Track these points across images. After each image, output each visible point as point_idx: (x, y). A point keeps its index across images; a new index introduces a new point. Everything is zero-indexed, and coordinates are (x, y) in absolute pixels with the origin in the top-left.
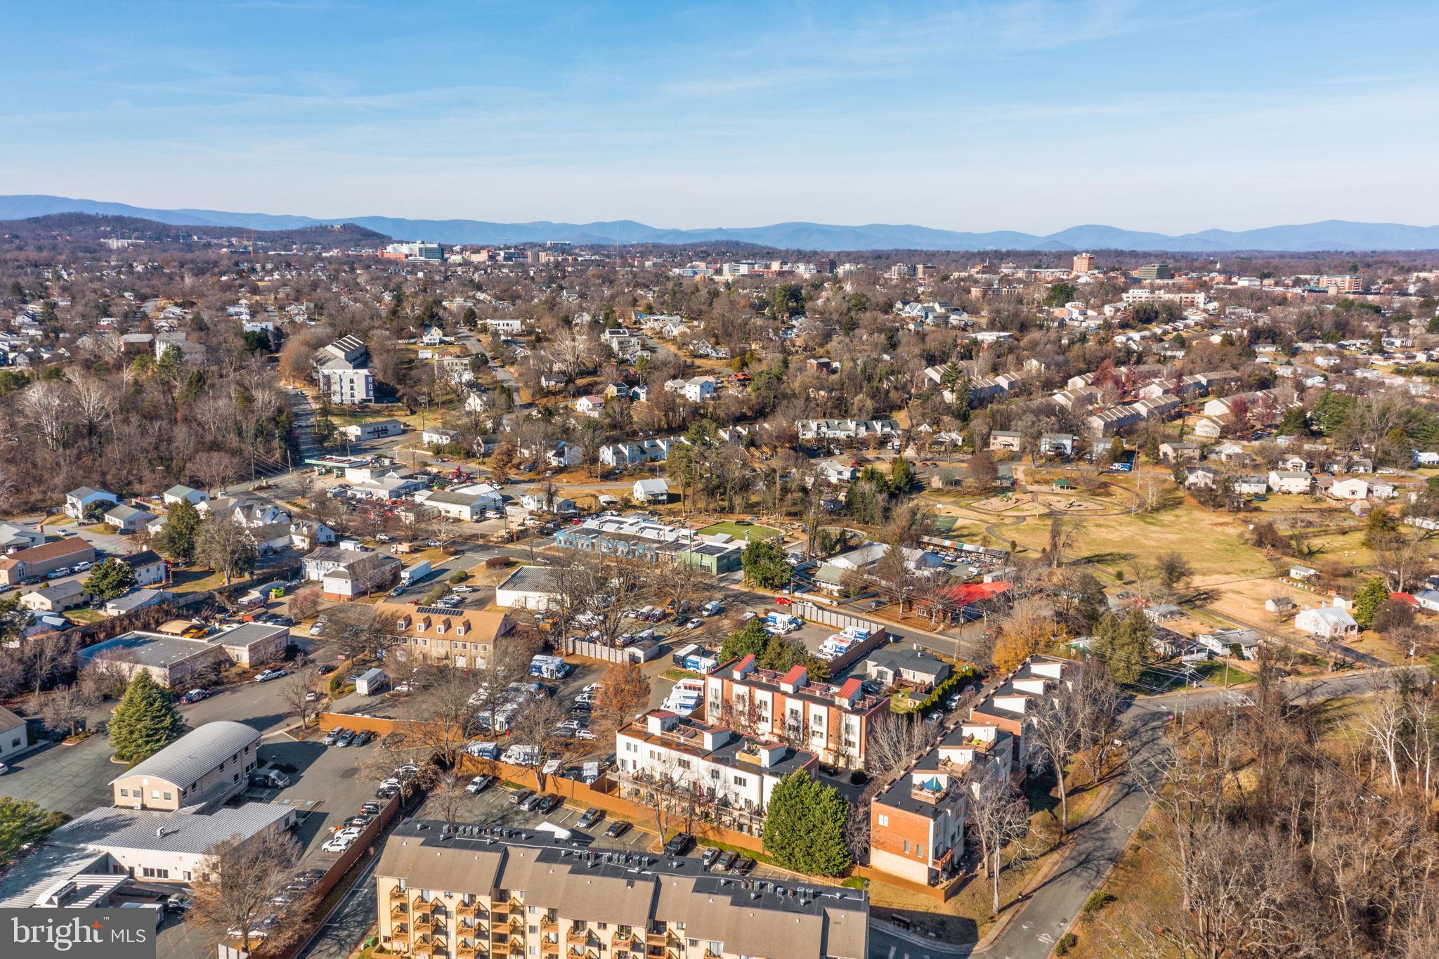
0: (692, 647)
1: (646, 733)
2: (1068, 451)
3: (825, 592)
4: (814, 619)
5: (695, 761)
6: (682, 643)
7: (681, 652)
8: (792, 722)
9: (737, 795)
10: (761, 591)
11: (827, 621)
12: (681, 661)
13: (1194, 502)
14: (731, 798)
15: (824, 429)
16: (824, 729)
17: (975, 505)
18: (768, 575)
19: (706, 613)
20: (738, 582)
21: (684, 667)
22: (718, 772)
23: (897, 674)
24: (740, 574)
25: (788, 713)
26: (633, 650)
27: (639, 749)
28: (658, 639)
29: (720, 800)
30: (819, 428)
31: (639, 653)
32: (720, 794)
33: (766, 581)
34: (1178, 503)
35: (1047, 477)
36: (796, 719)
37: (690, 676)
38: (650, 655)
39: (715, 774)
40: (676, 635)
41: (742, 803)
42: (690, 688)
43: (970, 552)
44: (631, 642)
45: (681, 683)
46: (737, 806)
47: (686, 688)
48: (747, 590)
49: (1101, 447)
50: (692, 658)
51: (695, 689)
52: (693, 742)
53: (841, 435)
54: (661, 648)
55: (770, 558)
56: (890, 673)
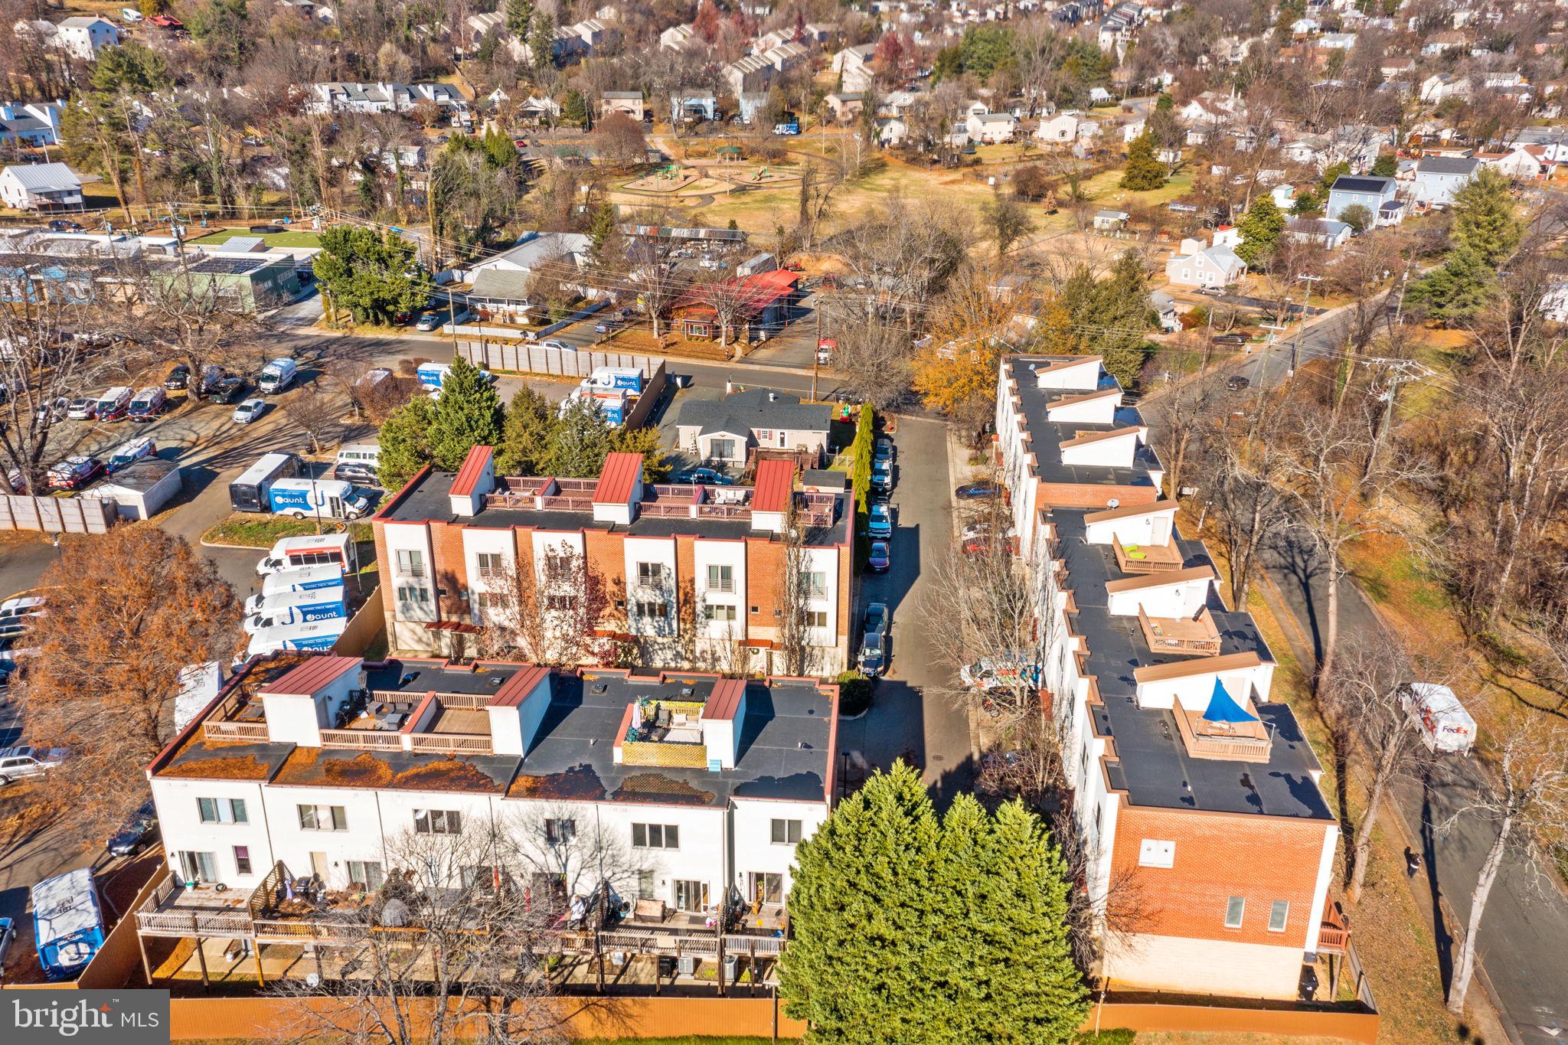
0: (272, 461)
1: (265, 749)
2: (710, 115)
3: (499, 319)
4: (510, 366)
5: (473, 806)
6: (239, 455)
7: (252, 476)
8: (647, 595)
9: (644, 875)
10: (370, 333)
11: (539, 367)
12: (256, 498)
13: (900, 163)
14: (625, 888)
15: (343, 98)
16: (736, 598)
17: (630, 186)
18: (385, 295)
19: (270, 386)
20: (311, 322)
21: (267, 508)
22: (569, 826)
23: (752, 442)
24: (311, 307)
25: (632, 574)
26: (107, 491)
27: (252, 809)
28: (171, 454)
29: (589, 904)
30: (333, 96)
31: (130, 497)
32: (585, 885)
33: (380, 310)
34: (881, 166)
35: (702, 149)
36: (658, 586)
37: (293, 529)
38: (159, 498)
39: (556, 833)
40: (214, 441)
41: (666, 895)
42: (310, 559)
43: (684, 241)
44: (96, 474)
45: (278, 551)
46: (653, 910)
47: (296, 560)
48: (338, 334)
49: (748, 109)
50: (282, 484)
51: (323, 558)
52: (444, 745)
53: (373, 108)
54: (185, 473)
55: (381, 260)
56: (741, 441)
